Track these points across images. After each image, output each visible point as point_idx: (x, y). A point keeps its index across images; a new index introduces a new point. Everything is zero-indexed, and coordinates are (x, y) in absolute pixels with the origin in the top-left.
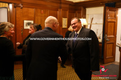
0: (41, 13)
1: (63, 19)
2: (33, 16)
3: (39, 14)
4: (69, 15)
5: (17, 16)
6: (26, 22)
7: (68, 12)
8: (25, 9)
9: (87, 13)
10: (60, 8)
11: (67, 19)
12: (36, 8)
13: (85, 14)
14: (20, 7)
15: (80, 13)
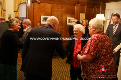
0: (58, 8)
1: (81, 14)
2: (50, 11)
3: (56, 9)
4: (87, 11)
5: (35, 11)
6: (43, 17)
7: (86, 7)
8: (42, 5)
9: (107, 8)
10: (78, 3)
11: (84, 14)
12: (53, 4)
13: (104, 9)
14: (37, 2)
15: (99, 8)
